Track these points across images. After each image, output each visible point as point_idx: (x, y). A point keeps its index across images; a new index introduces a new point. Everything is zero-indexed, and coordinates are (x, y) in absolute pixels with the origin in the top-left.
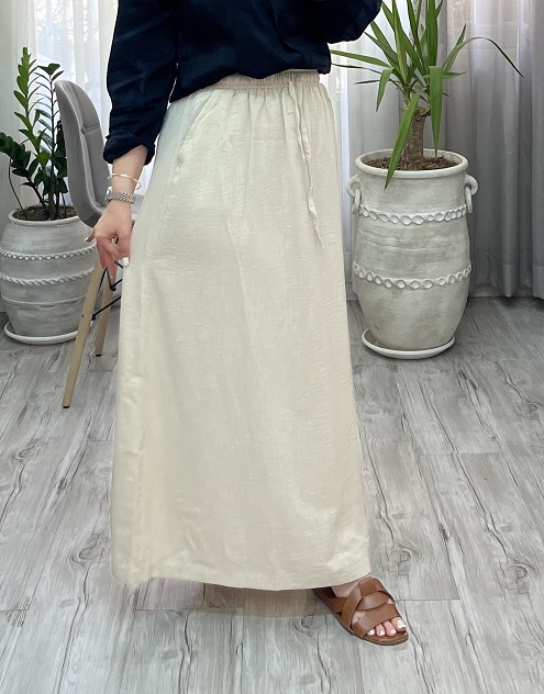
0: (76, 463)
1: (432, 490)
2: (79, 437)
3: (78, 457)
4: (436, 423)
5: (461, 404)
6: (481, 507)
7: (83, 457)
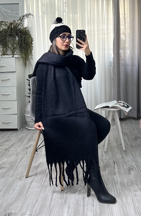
1: (113, 154)
6: (123, 157)
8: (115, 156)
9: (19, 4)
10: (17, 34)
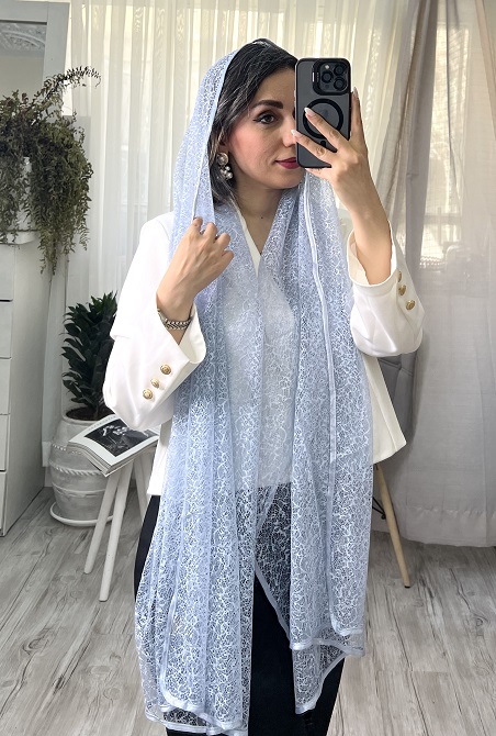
0: (77, 658)
1: (386, 712)
2: (85, 628)
3: (80, 652)
4: (395, 634)
5: (418, 614)
7: (84, 651)
8: (394, 722)
9: (45, 23)
10: (29, 150)
